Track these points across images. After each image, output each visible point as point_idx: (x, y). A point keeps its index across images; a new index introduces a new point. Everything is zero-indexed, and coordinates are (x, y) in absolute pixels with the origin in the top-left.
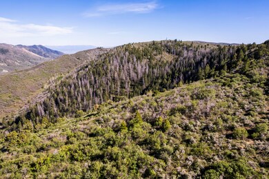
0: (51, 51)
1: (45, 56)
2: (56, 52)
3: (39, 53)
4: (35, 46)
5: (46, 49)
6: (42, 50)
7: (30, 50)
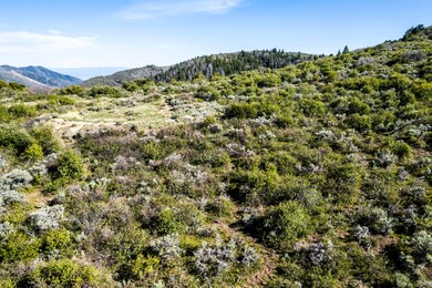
0: (60, 75)
1: (50, 83)
2: (68, 77)
3: (41, 79)
4: (30, 68)
5: (51, 72)
6: (44, 75)
7: (24, 74)
